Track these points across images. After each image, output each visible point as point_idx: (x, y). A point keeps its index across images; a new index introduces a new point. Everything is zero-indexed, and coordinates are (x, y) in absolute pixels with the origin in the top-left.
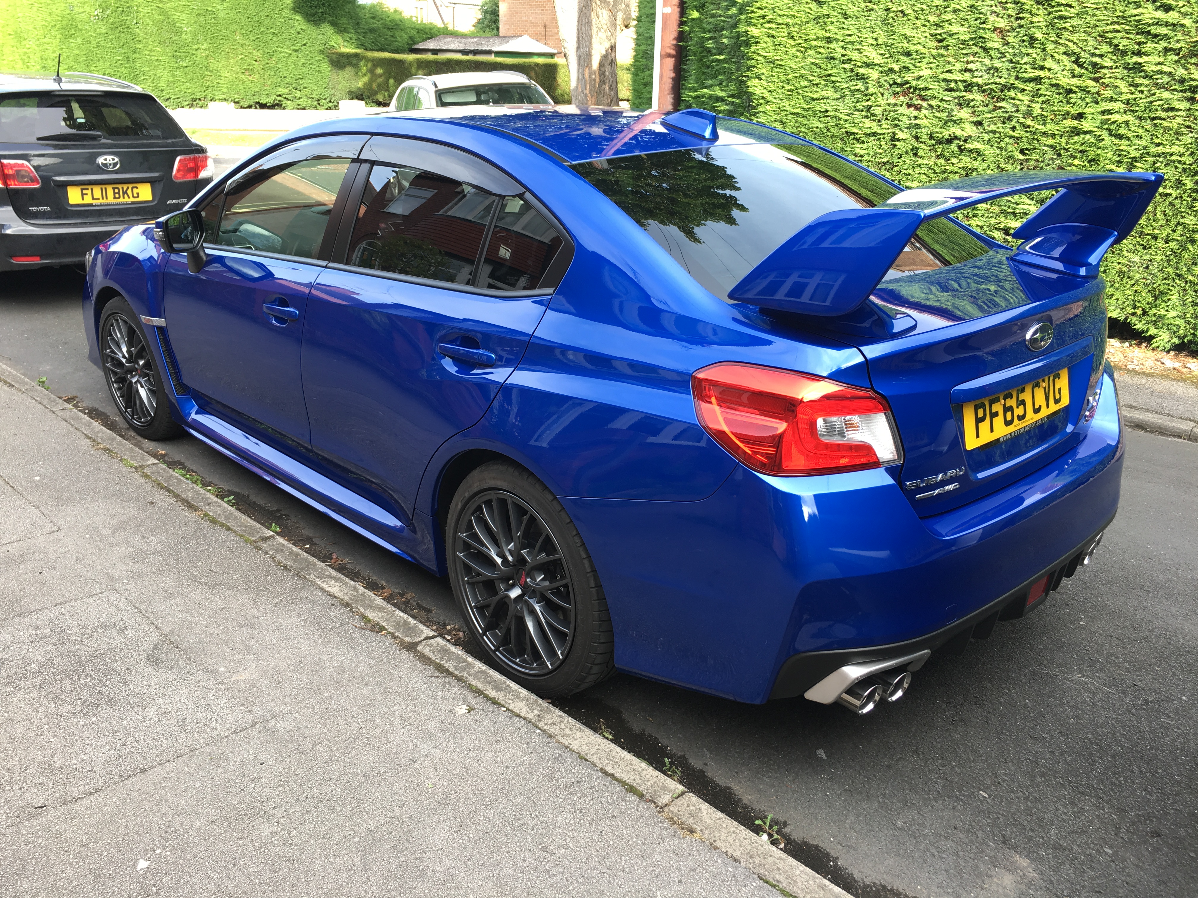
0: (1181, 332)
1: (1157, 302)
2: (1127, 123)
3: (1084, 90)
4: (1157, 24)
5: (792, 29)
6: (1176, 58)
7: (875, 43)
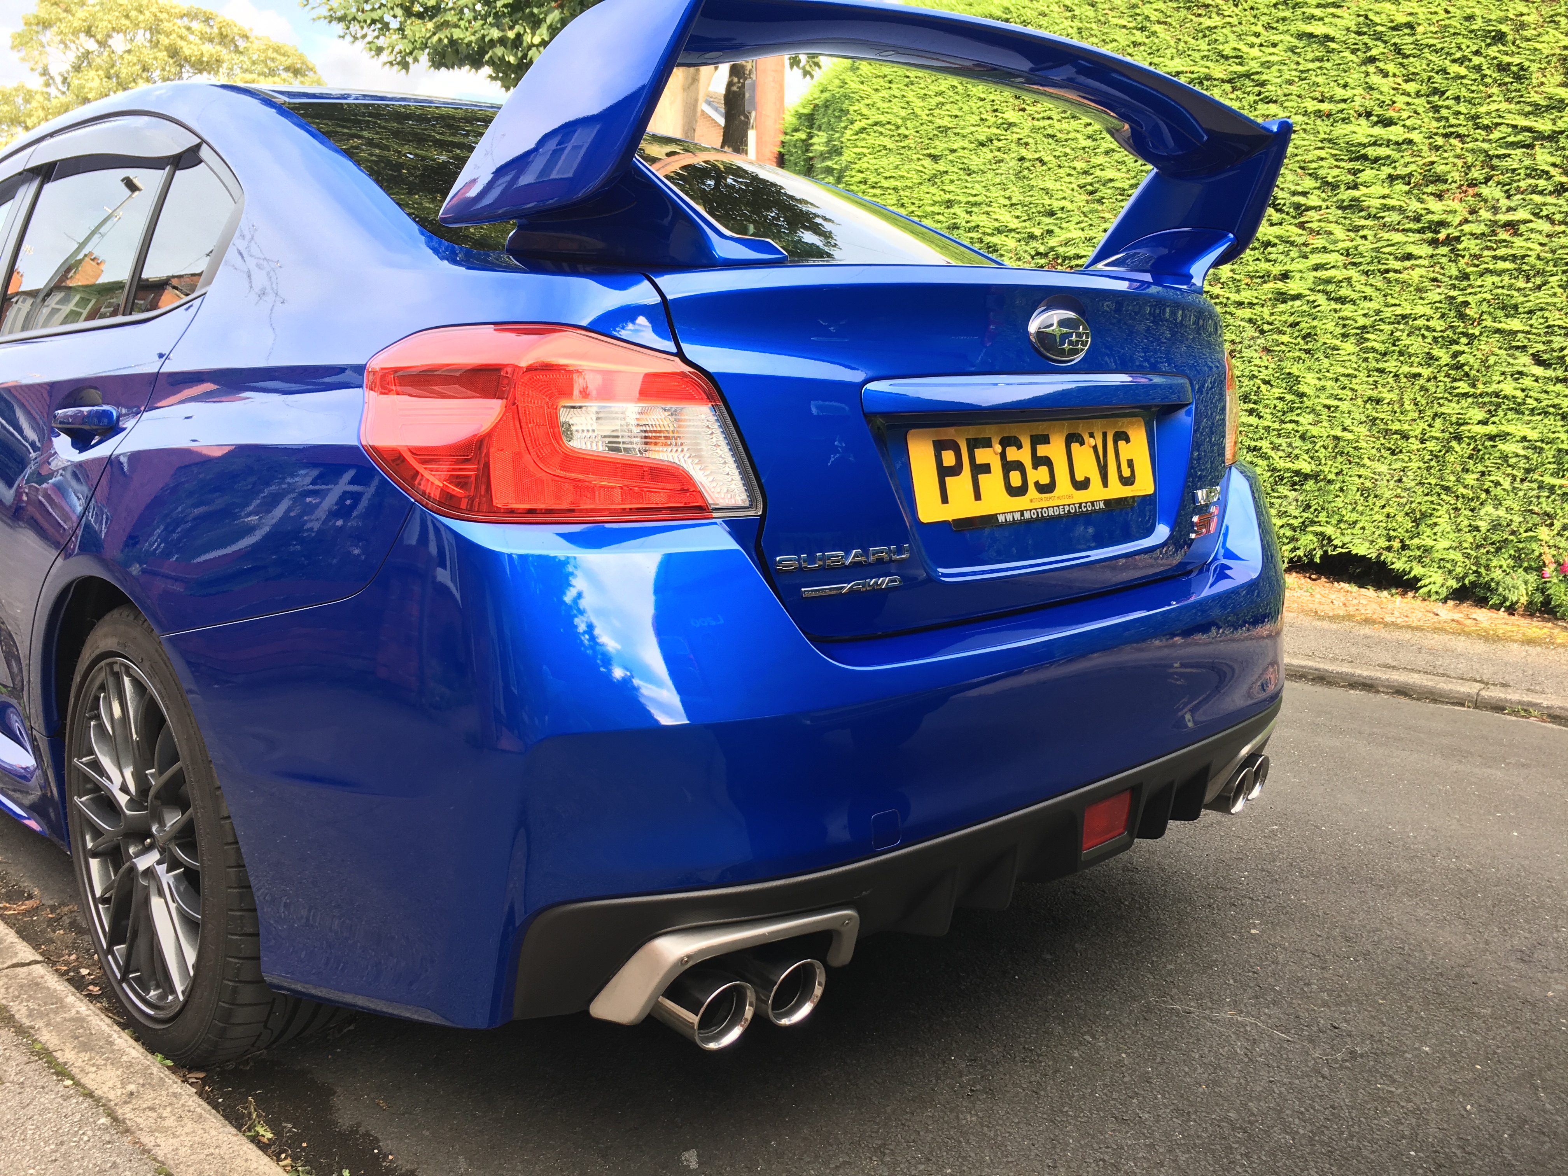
0: (1459, 570)
1: (1420, 528)
2: (1349, 280)
3: (1287, 242)
4: (1375, 144)
5: (902, 193)
6: (1407, 188)
7: (1007, 202)
